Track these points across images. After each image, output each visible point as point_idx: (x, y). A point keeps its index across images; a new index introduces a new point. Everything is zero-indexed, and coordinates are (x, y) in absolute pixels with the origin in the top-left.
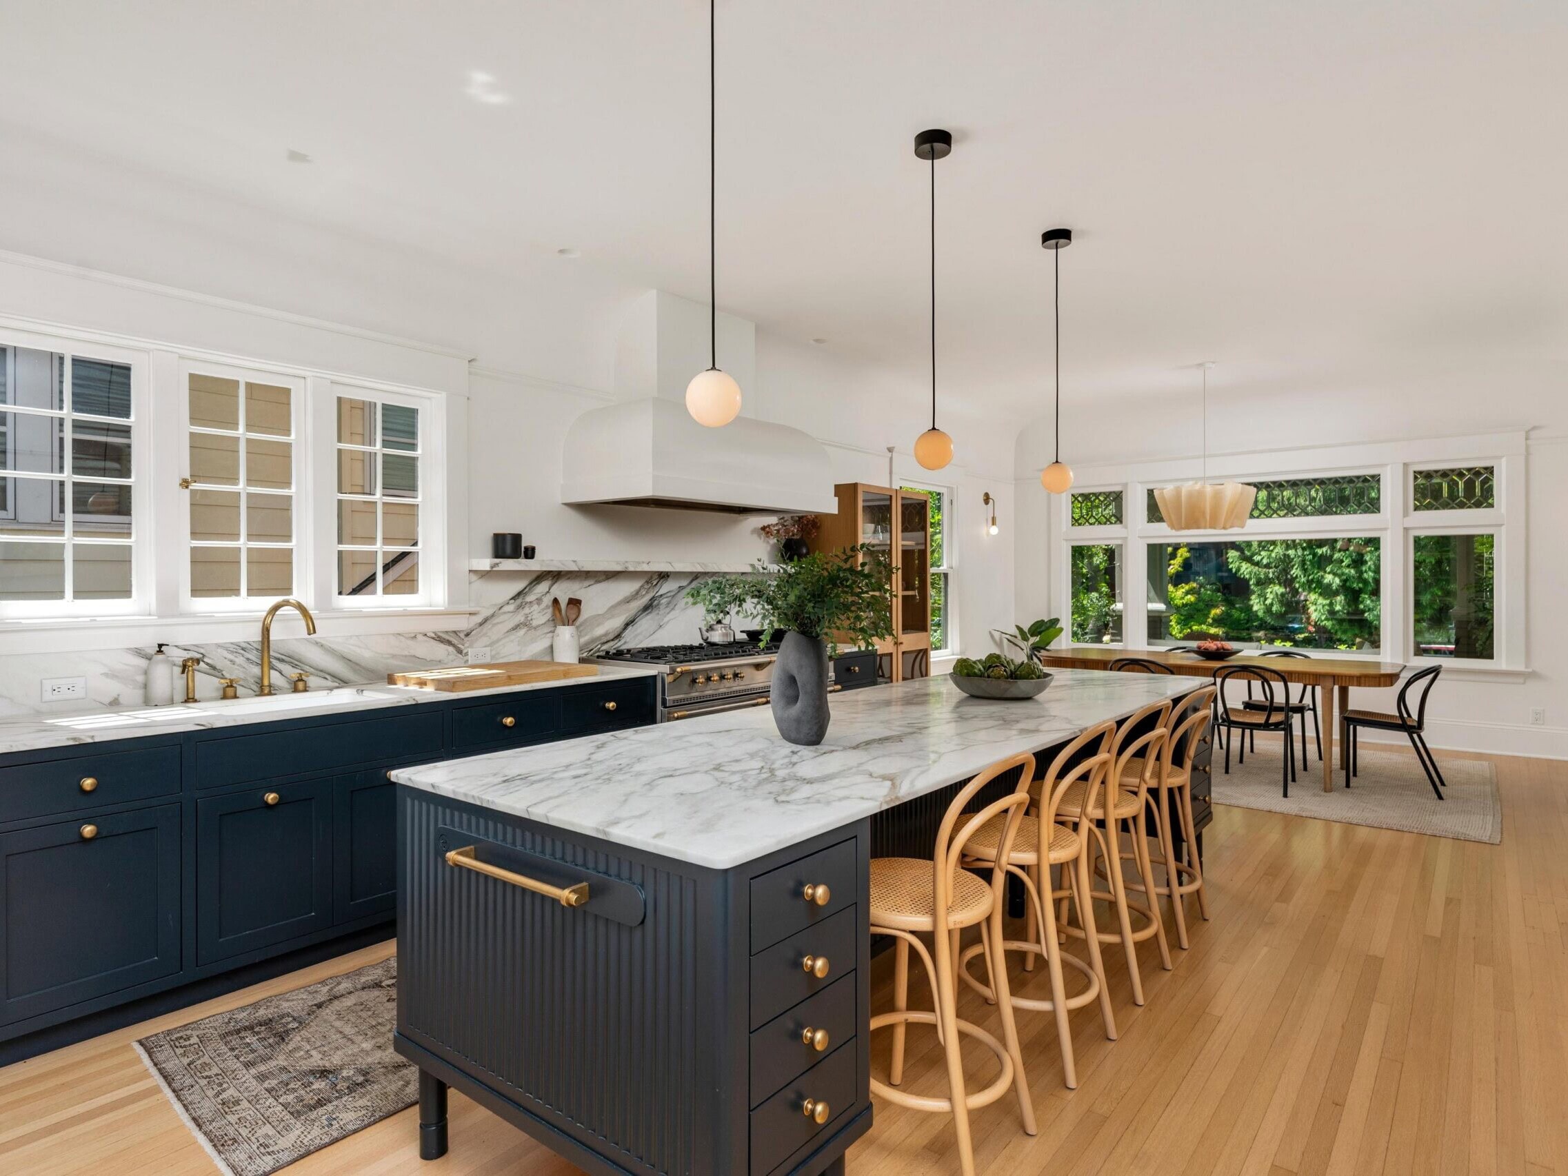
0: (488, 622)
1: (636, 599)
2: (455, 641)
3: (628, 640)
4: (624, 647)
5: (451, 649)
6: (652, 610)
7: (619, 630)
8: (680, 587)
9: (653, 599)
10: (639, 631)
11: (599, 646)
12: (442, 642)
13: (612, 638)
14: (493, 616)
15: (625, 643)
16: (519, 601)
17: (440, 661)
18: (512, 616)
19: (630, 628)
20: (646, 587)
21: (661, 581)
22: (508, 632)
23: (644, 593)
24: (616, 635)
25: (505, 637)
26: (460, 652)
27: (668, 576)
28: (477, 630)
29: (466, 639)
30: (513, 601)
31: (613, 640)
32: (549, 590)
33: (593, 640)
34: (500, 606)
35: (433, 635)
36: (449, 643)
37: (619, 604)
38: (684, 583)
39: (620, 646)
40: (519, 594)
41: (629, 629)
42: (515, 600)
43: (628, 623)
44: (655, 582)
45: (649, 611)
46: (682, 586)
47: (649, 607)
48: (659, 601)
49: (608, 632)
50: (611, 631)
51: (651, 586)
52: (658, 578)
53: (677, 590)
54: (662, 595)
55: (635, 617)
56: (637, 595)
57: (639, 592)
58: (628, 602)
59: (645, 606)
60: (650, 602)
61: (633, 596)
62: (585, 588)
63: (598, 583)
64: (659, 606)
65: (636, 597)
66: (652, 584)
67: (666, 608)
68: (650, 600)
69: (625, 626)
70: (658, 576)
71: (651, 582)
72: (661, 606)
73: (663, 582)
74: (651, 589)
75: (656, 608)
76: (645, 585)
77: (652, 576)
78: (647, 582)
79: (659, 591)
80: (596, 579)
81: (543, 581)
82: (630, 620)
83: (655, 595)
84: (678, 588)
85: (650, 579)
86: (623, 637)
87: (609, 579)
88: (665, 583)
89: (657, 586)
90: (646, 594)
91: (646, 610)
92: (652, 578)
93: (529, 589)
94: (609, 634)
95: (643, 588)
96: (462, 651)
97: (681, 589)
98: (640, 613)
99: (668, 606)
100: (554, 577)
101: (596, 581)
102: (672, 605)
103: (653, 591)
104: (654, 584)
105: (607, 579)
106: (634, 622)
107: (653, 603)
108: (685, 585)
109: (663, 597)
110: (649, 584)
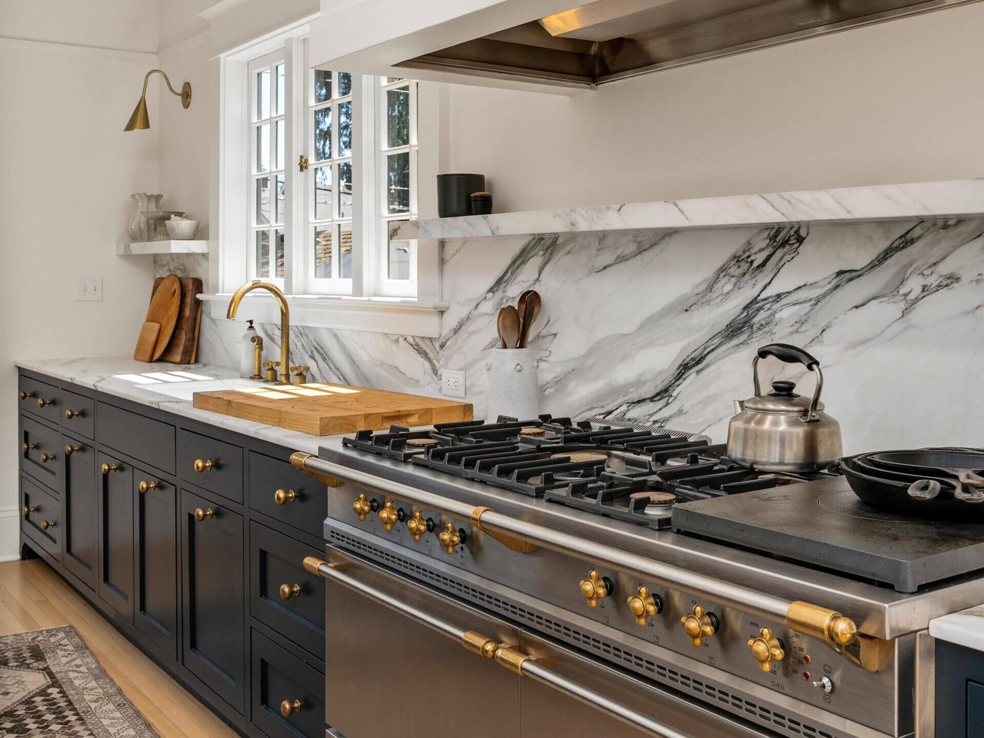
0: (463, 328)
1: (708, 302)
2: (431, 355)
3: (687, 406)
4: (676, 427)
5: (427, 365)
6: (750, 337)
7: (666, 378)
8: (840, 273)
9: (753, 306)
10: (714, 388)
11: (624, 408)
12: (419, 353)
13: (650, 395)
14: (468, 318)
15: (680, 412)
16: (499, 294)
17: (417, 382)
18: (488, 321)
19: (691, 376)
20: (734, 271)
21: (779, 253)
22: (485, 349)
23: (728, 288)
24: (660, 388)
25: (481, 359)
26: (435, 372)
27: (800, 240)
28: (453, 339)
29: (441, 353)
30: (490, 295)
31: (652, 399)
32: (539, 275)
33: (613, 392)
34: (476, 303)
35: (412, 341)
36: (425, 355)
37: (667, 312)
38: (859, 259)
39: (666, 420)
40: (499, 282)
41: (689, 380)
42: (493, 293)
43: (687, 364)
44: (759, 259)
45: (743, 337)
46: (848, 271)
47: (742, 328)
48: (770, 312)
49: (643, 379)
50: (648, 377)
51: (748, 269)
52: (768, 246)
53: (829, 283)
54: (782, 297)
55: (705, 349)
56: (711, 294)
57: (714, 283)
58: (686, 310)
59: (731, 323)
60: (745, 314)
61: (700, 295)
62: (597, 272)
63: (621, 262)
64: (771, 327)
65: (707, 297)
66: (752, 262)
67: (792, 333)
68: (745, 308)
69: (681, 370)
70: (768, 241)
71: (749, 257)
72: (777, 327)
73: (782, 258)
74: (747, 277)
75: (761, 332)
76: (730, 268)
77: (751, 242)
78: (735, 258)
79: (772, 282)
80: (619, 252)
81: (531, 257)
82: (693, 356)
83: (759, 295)
84: (835, 275)
85: (744, 252)
86: (676, 397)
87: (645, 250)
88: (789, 261)
89: (764, 268)
90: (732, 290)
91: (734, 336)
92: (752, 246)
93: (512, 274)
94: (645, 382)
95: (724, 273)
96: (437, 371)
97: (844, 279)
98: (716, 341)
99: (798, 328)
100: (547, 250)
101: (618, 257)
102: (813, 327)
103: (754, 285)
104: (755, 264)
105: (641, 252)
106: (702, 362)
107: (755, 316)
108: (858, 267)
109: (785, 301)
110: (742, 264)
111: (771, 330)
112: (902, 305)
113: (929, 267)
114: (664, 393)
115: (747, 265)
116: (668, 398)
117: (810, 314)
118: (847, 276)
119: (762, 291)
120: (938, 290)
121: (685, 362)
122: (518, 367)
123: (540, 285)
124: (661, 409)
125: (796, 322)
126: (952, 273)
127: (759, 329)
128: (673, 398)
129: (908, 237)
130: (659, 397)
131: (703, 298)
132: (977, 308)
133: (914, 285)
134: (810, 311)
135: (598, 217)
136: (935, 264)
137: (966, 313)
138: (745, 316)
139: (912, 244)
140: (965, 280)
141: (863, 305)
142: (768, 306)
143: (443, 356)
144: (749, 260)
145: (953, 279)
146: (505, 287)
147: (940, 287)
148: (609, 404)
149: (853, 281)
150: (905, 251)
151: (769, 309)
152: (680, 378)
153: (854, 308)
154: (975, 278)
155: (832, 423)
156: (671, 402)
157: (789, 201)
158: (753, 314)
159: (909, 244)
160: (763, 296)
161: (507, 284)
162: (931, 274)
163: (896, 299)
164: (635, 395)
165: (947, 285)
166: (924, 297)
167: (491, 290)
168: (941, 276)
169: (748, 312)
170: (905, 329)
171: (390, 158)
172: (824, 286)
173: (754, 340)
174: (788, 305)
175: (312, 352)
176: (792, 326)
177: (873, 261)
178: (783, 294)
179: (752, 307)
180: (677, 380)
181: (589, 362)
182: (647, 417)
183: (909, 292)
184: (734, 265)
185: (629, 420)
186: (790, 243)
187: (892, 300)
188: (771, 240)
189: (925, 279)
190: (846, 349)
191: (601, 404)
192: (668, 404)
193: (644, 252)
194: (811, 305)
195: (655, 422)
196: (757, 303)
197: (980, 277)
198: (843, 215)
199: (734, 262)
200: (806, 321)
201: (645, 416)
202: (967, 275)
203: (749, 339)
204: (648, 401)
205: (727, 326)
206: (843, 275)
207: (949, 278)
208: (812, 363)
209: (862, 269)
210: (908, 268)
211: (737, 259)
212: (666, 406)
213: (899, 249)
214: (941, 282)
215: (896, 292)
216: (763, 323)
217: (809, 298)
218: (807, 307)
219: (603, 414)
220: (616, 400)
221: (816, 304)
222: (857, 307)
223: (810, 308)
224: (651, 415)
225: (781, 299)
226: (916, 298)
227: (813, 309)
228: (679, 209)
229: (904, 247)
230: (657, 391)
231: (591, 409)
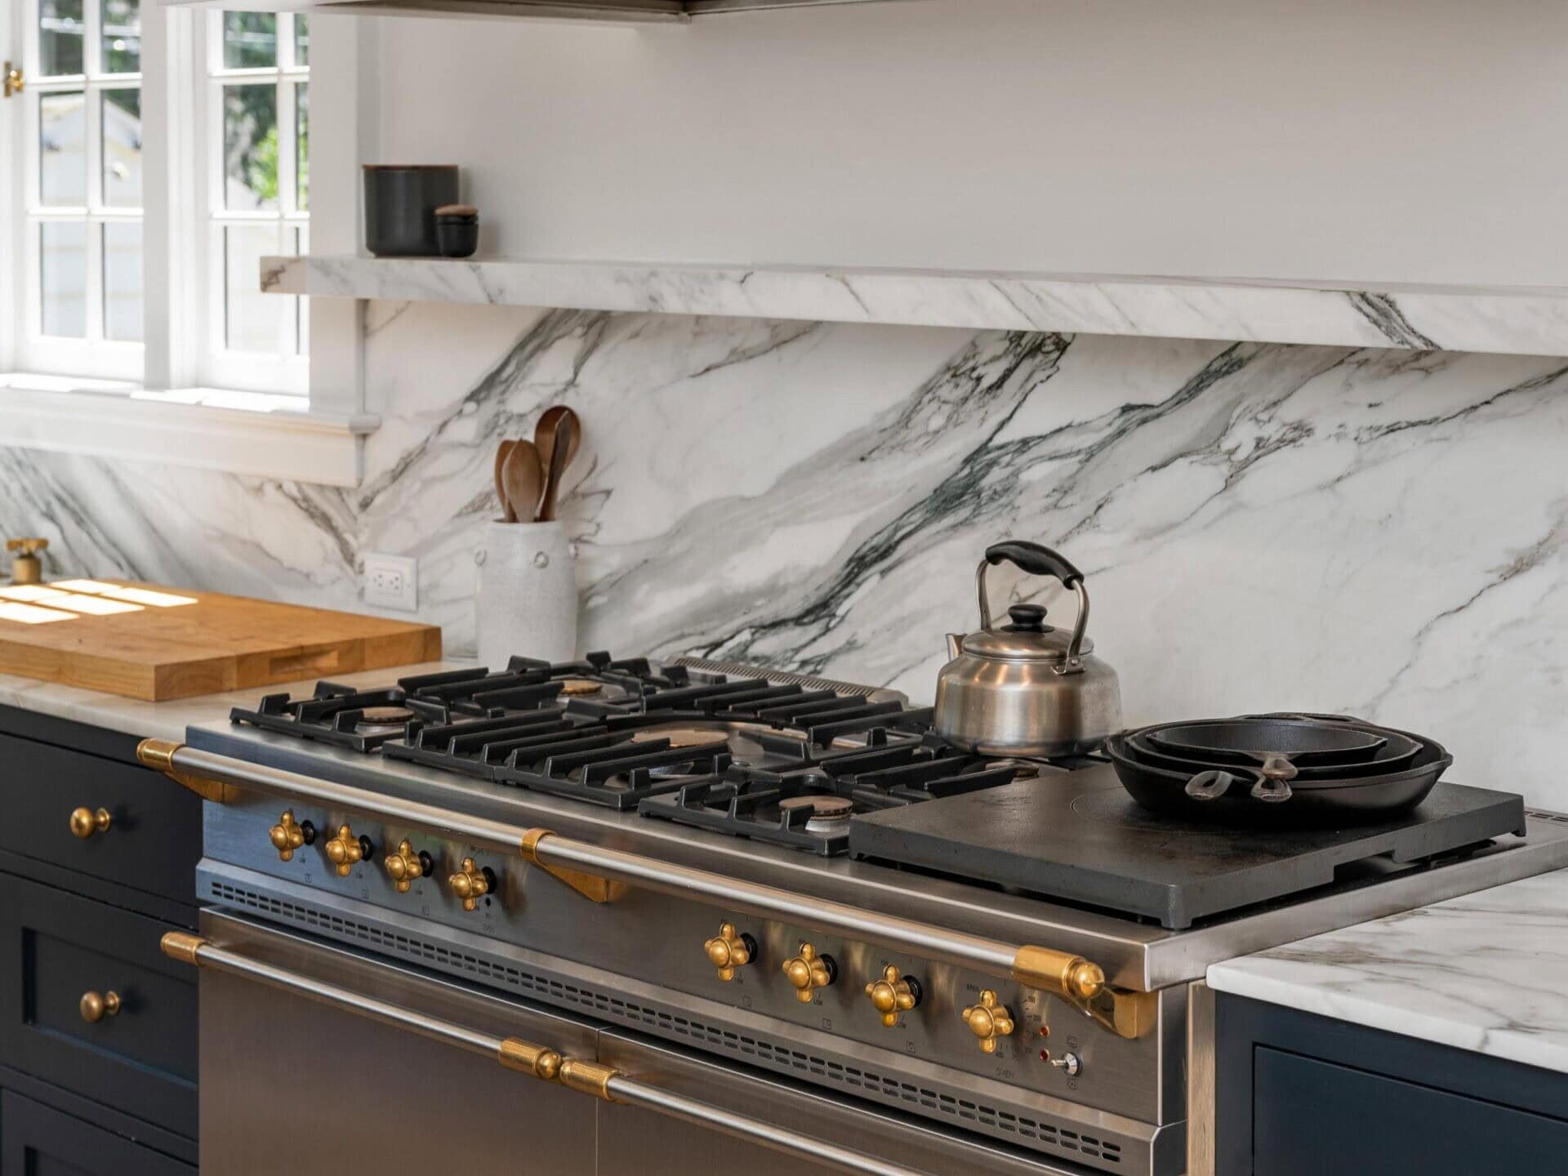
0: (412, 470)
1: (901, 446)
2: (338, 521)
3: (862, 635)
4: (844, 673)
5: (330, 541)
6: (976, 513)
7: (824, 582)
8: (1127, 409)
9: (980, 457)
10: (913, 602)
11: (745, 636)
12: (312, 516)
13: (794, 612)
14: (423, 450)
15: (851, 646)
16: (490, 407)
17: (308, 576)
18: (472, 460)
19: (871, 581)
20: (947, 392)
21: (1026, 366)
22: (459, 515)
23: (937, 422)
24: (813, 600)
25: (452, 534)
26: (349, 558)
27: (1062, 346)
28: (388, 492)
29: (362, 518)
30: (471, 407)
31: (798, 621)
32: (576, 374)
33: (724, 606)
34: (440, 421)
35: (295, 492)
36: (326, 522)
37: (826, 460)
38: (1158, 389)
39: (825, 659)
40: (491, 382)
41: (866, 587)
42: (479, 402)
43: (863, 558)
44: (992, 375)
45: (964, 513)
46: (1140, 407)
47: (962, 495)
48: (1010, 469)
49: (782, 582)
50: (792, 579)
51: (973, 391)
52: (1006, 353)
53: (1110, 424)
54: (1031, 444)
55: (896, 530)
56: (907, 431)
57: (912, 412)
58: (863, 459)
59: (942, 486)
60: (967, 471)
61: (885, 434)
62: (694, 376)
63: (739, 360)
64: (1012, 497)
65: (899, 438)
66: (979, 379)
67: (1047, 509)
68: (967, 461)
69: (853, 568)
70: (1007, 343)
71: (974, 369)
72: (1022, 496)
73: (1030, 376)
74: (971, 404)
75: (994, 505)
76: (941, 386)
77: (977, 343)
78: (949, 369)
79: (1014, 417)
80: (735, 342)
81: (559, 338)
82: (874, 542)
83: (990, 439)
84: (1119, 411)
85: (966, 359)
86: (843, 618)
87: (785, 342)
88: (1042, 382)
89: (999, 392)
90: (945, 427)
91: (951, 508)
92: (980, 349)
93: (518, 368)
94: (785, 589)
95: (930, 396)
96: (353, 555)
97: (1134, 419)
98: (917, 518)
99: (1058, 501)
100: (590, 326)
101: (733, 352)
102: (1082, 499)
103: (983, 419)
104: (985, 383)
105: (777, 345)
106: (890, 554)
107: (983, 476)
108: (1156, 401)
109: (1035, 452)
110: (963, 381)
111: (1011, 501)
112: (1225, 469)
113: (1267, 408)
114: (821, 610)
115: (971, 384)
116: (827, 620)
117: (1078, 476)
118: (1138, 415)
119: (996, 432)
120: (1279, 448)
121: (861, 553)
122: (541, 559)
123: (578, 394)
124: (814, 640)
125: (1054, 490)
126: (1300, 421)
127: (992, 499)
128: (837, 619)
129: (1234, 355)
130: (811, 618)
131: (892, 437)
132: (1338, 480)
133: (1243, 436)
134: (1078, 471)
135: (702, 291)
136: (1275, 404)
137: (1321, 488)
138: (967, 476)
139: (1240, 367)
140: (1319, 433)
141: (1164, 465)
142: (1007, 459)
143: (367, 525)
144: (974, 375)
145: (1301, 430)
146: (503, 393)
147: (1283, 442)
148: (716, 628)
149: (1146, 424)
150: (1228, 378)
151: (1008, 465)
152: (850, 583)
153: (1150, 472)
154: (1335, 430)
155: (1106, 673)
156: (834, 627)
157: (1037, 297)
158: (981, 473)
159: (1235, 368)
160: (999, 440)
161: (509, 387)
162: (1269, 421)
163: (1214, 459)
164: (766, 611)
165: (1293, 441)
166: (1258, 458)
167: (473, 397)
168: (1284, 425)
169: (972, 468)
170: (1230, 511)
171: (229, 92)
172: (1101, 429)
173: (982, 518)
174: (1042, 459)
175: (48, 505)
176: (1048, 496)
177: (1179, 392)
178: (1033, 439)
179: (979, 461)
180: (845, 586)
181: (678, 547)
182: (789, 654)
183: (1236, 449)
184: (948, 381)
185: (755, 659)
186: (1045, 349)
187: (1209, 460)
188: (1011, 342)
189: (1260, 428)
190: (1137, 540)
191: (699, 628)
192: (828, 630)
193: (784, 346)
194: (1080, 462)
195: (804, 663)
196: (989, 453)
197: (1342, 430)
198: (1124, 330)
199: (948, 376)
200: (1071, 489)
201: (786, 651)
202: (1324, 426)
203: (975, 517)
204: (791, 625)
205: (935, 491)
206: (1132, 413)
207: (1296, 429)
208: (1072, 577)
209: (1162, 404)
210: (1235, 408)
211: (954, 372)
212: (824, 634)
213: (1219, 374)
214: (1284, 434)
215: (1214, 448)
216: (999, 488)
217: (1075, 449)
218: (1072, 464)
219: (704, 647)
220: (731, 619)
221: (1087, 460)
222: (1154, 469)
223: (1079, 466)
224: (797, 651)
225: (1029, 448)
226: (1247, 459)
227: (1082, 468)
228: (853, 292)
229: (1228, 373)
230: (807, 605)
231: (682, 637)
